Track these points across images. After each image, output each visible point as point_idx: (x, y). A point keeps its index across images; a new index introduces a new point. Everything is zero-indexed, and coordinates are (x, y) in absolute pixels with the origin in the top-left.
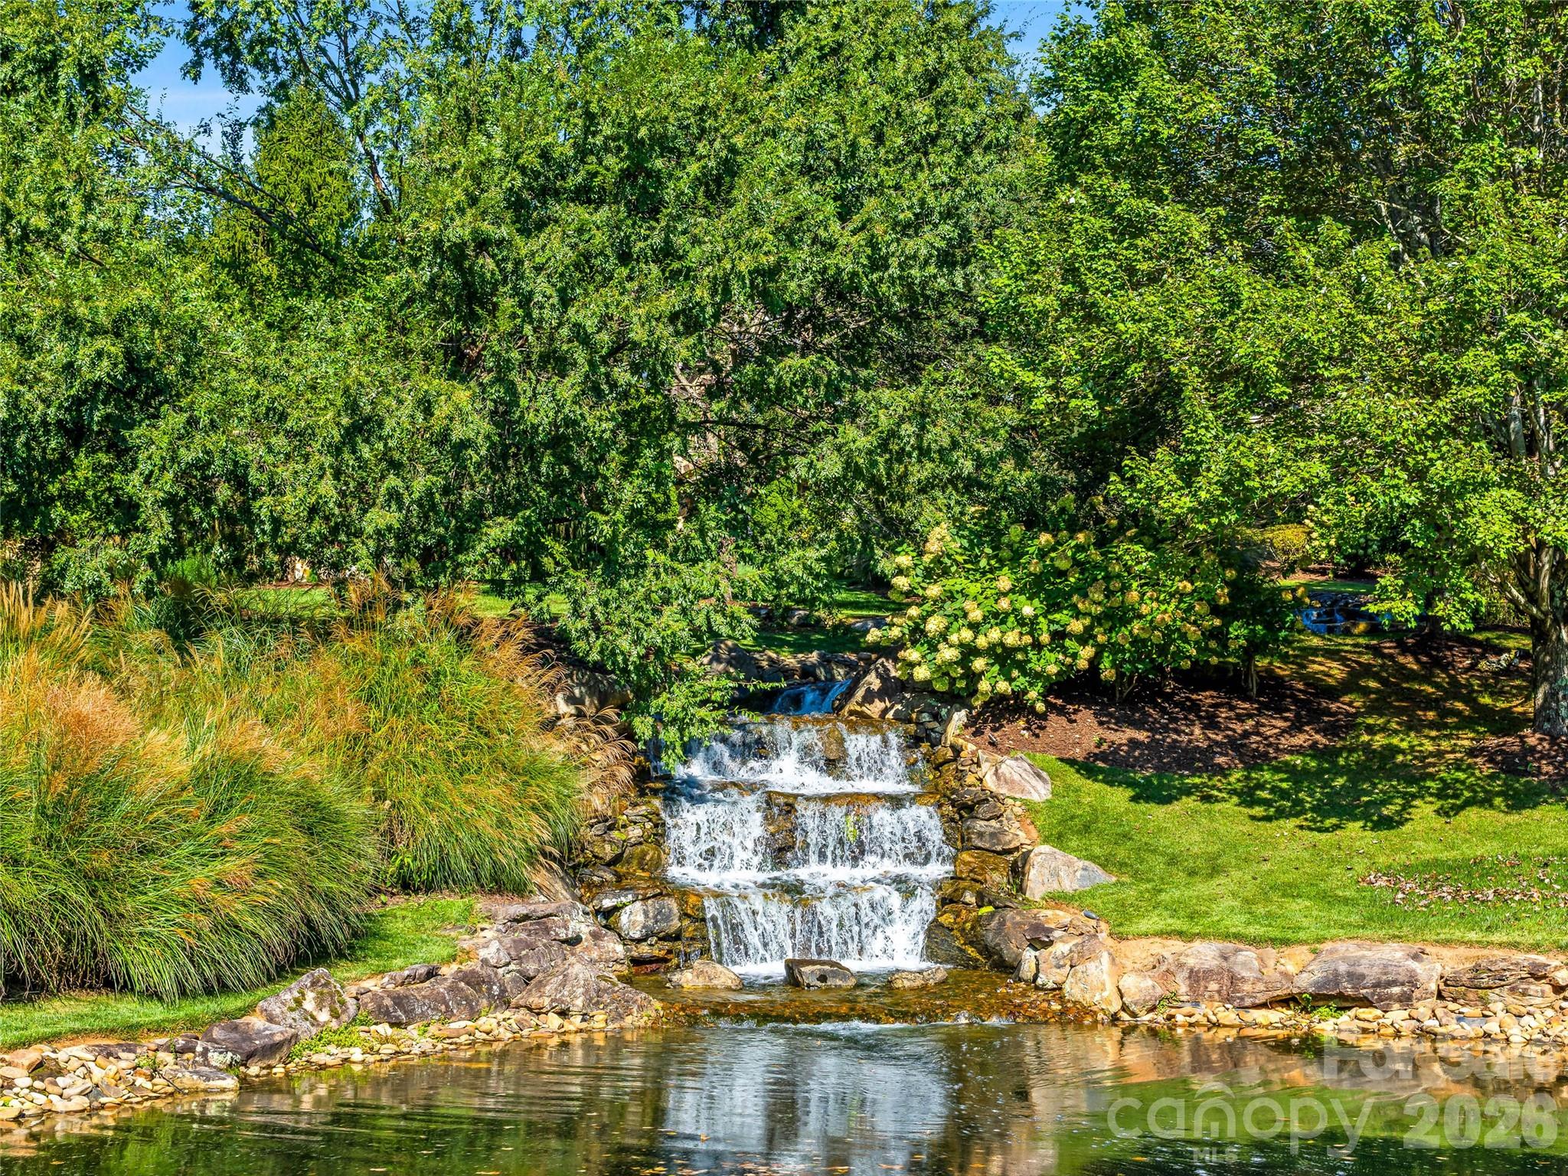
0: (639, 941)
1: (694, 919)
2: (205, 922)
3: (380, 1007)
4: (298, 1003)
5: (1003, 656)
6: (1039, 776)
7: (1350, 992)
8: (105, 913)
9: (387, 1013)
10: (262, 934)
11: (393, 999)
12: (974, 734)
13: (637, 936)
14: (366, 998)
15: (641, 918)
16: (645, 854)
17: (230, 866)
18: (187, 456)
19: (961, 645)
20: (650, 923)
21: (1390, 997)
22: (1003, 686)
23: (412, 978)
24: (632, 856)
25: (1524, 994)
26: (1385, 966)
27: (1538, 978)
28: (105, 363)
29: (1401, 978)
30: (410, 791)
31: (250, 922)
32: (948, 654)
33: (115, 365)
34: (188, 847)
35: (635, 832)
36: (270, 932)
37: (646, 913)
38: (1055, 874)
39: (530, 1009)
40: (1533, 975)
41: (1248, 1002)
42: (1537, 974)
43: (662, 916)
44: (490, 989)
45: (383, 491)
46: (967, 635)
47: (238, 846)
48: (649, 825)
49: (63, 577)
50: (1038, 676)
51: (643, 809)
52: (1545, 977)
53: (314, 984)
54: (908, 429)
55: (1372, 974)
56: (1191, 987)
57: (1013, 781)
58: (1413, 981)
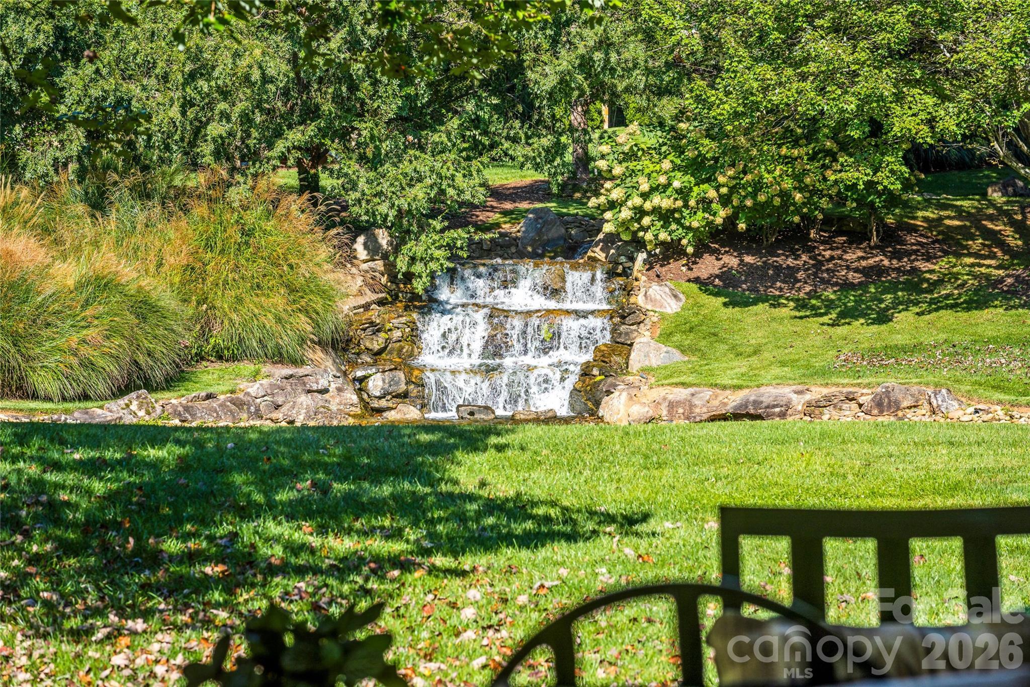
0: (380, 398)
1: (417, 385)
2: (74, 361)
3: (175, 411)
4: (127, 406)
5: (666, 217)
6: (675, 296)
7: (752, 412)
8: (22, 355)
9: (180, 415)
10: (107, 369)
11: (184, 407)
12: (648, 270)
13: (378, 394)
14: (168, 407)
15: (380, 383)
16: (402, 348)
17: (91, 333)
18: (95, 92)
19: (635, 208)
20: (386, 386)
21: (773, 414)
22: (663, 236)
23: (197, 398)
24: (393, 349)
25: (841, 409)
26: (776, 397)
27: (851, 400)
28: (42, 36)
29: (781, 403)
30: (223, 301)
31: (101, 362)
32: (626, 214)
33: (48, 37)
34: (69, 322)
35: (397, 334)
36: (113, 369)
37: (384, 380)
38: (647, 355)
39: (272, 420)
40: (847, 398)
41: (698, 419)
42: (850, 399)
43: (394, 382)
44: (249, 409)
45: (217, 112)
46: (637, 201)
47: (96, 322)
48: (408, 330)
49: (24, 170)
50: (689, 228)
51: (403, 320)
52: (853, 399)
53: (138, 397)
54: (598, 56)
55: (766, 400)
56: (669, 411)
57: (656, 300)
58: (788, 406)
